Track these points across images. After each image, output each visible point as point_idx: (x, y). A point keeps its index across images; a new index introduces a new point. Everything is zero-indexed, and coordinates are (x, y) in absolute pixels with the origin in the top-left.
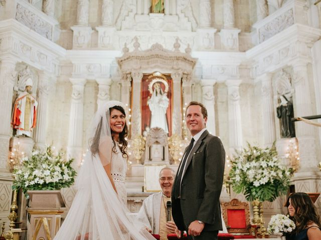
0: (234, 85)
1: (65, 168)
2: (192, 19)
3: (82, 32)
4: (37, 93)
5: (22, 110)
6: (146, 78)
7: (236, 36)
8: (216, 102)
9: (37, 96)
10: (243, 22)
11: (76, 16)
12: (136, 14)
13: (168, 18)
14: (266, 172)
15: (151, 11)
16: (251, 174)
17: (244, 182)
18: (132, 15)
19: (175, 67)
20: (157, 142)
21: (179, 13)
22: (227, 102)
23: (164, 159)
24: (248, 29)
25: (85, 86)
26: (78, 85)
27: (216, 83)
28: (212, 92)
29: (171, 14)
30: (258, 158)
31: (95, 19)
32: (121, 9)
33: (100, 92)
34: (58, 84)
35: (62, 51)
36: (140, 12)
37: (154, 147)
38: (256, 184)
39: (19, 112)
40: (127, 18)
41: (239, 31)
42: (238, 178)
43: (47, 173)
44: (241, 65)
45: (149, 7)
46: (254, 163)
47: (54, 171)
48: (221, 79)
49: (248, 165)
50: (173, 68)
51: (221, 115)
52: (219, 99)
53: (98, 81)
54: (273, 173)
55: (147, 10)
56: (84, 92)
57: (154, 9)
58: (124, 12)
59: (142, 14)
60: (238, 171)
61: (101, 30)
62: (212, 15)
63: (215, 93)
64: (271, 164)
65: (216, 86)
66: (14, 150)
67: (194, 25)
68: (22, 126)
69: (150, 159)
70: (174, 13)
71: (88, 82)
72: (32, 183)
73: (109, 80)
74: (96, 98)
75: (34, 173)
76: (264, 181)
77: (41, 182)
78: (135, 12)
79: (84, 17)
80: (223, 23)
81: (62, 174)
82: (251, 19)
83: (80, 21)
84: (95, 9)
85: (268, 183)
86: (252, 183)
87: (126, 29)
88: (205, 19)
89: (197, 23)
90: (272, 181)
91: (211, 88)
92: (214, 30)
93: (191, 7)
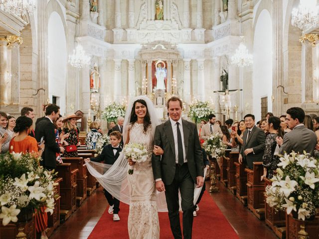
0: (201, 61)
1: (122, 111)
2: (179, 22)
3: (118, 33)
4: (99, 69)
5: (94, 80)
6: (154, 63)
7: (203, 33)
8: (191, 70)
9: (99, 70)
10: (208, 23)
11: (114, 21)
12: (148, 20)
13: (165, 22)
14: (203, 112)
15: (156, 19)
16: (197, 113)
17: (194, 116)
18: (145, 20)
19: (169, 58)
20: (160, 96)
21: (172, 18)
22: (197, 70)
23: (163, 104)
24: (210, 27)
25: (121, 62)
26: (118, 63)
27: (192, 60)
28: (189, 66)
29: (167, 20)
30: (201, 106)
31: (125, 23)
32: (139, 17)
33: (129, 66)
34: (107, 61)
35: (109, 45)
36: (149, 19)
37: (158, 98)
38: (199, 117)
39: (93, 80)
40: (142, 22)
41: (205, 30)
42: (192, 115)
43: (116, 113)
44: (205, 49)
45: (155, 15)
46: (199, 109)
47: (118, 112)
48: (194, 58)
49: (196, 110)
50: (167, 58)
51: (194, 78)
52: (193, 69)
53: (128, 60)
54: (206, 113)
55: (153, 18)
56: (121, 66)
57: (158, 17)
58: (141, 19)
59: (151, 20)
60: (192, 112)
61: (128, 31)
62: (190, 20)
63: (191, 65)
64: (206, 109)
65: (192, 61)
66: (92, 99)
67: (180, 26)
68: (94, 87)
69: (157, 104)
70: (169, 19)
71: (123, 60)
72: (110, 117)
73: (134, 60)
74: (128, 69)
75: (111, 113)
76: (202, 116)
77: (114, 116)
78: (146, 18)
79: (119, 23)
80: (197, 24)
81: (122, 113)
82: (213, 22)
83: (117, 25)
84: (125, 17)
85: (204, 117)
86: (197, 117)
87: (142, 29)
88: (186, 23)
89: (182, 25)
90: (206, 116)
91: (189, 63)
92: (191, 30)
93: (179, 14)
